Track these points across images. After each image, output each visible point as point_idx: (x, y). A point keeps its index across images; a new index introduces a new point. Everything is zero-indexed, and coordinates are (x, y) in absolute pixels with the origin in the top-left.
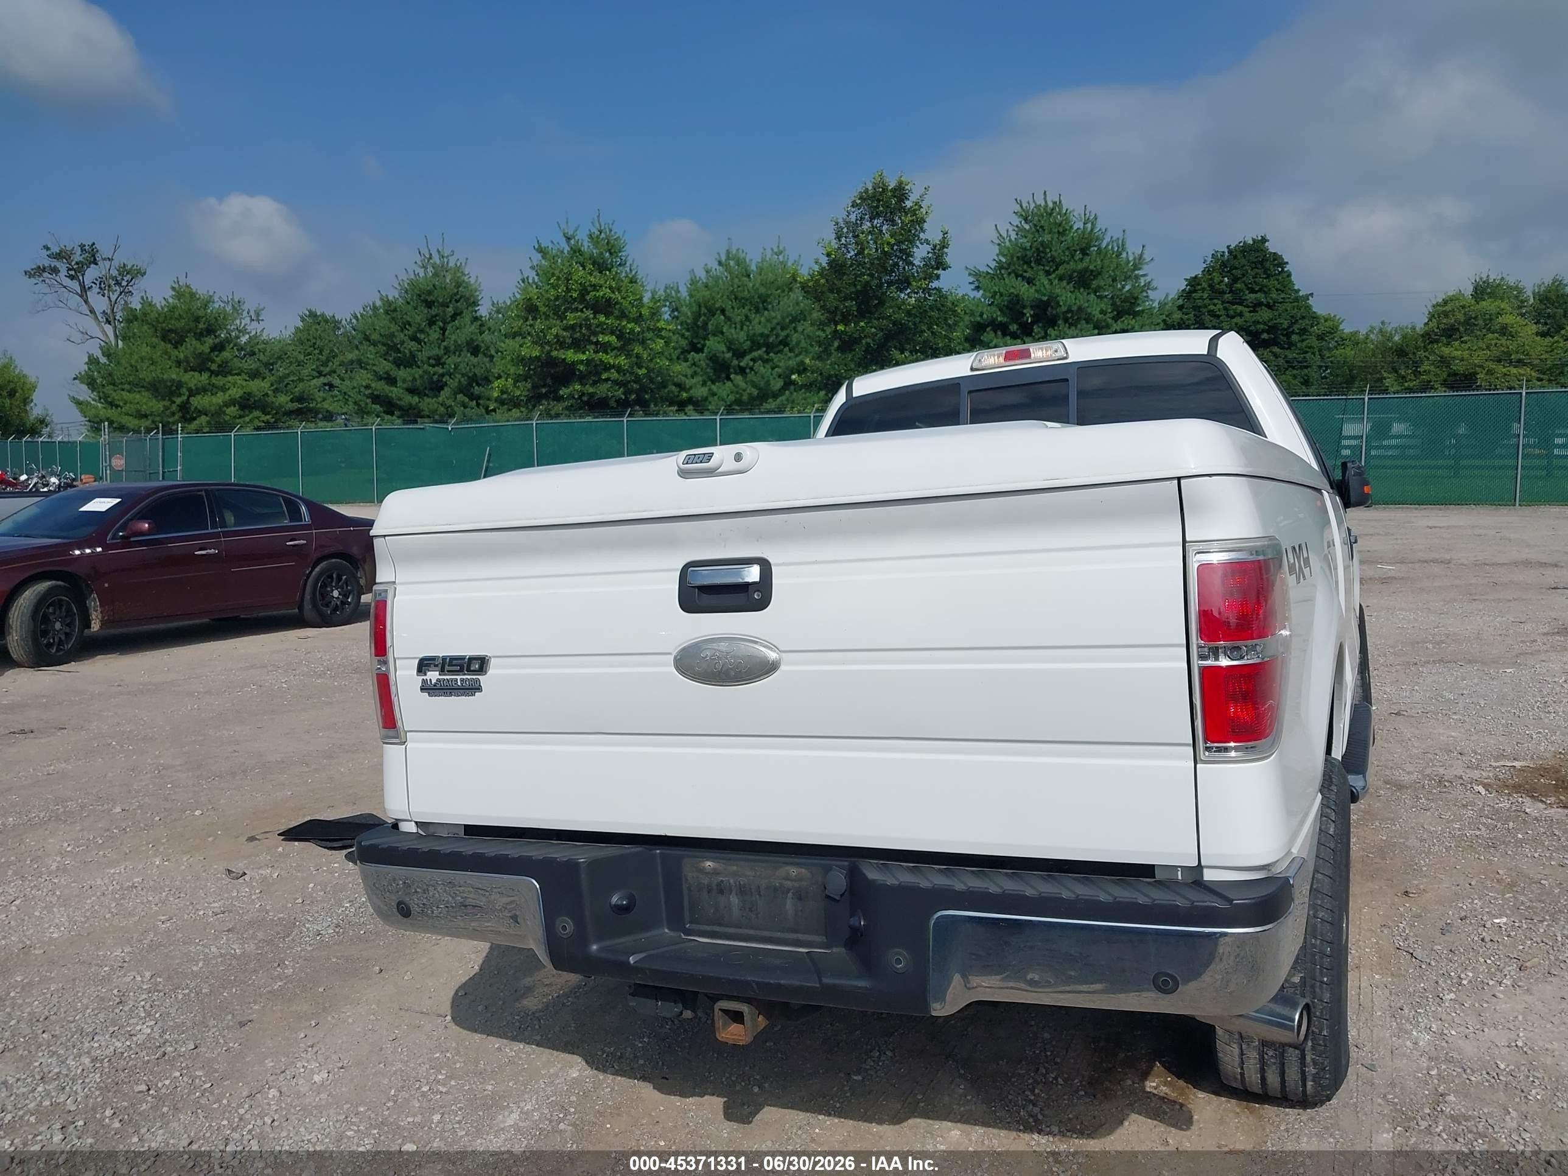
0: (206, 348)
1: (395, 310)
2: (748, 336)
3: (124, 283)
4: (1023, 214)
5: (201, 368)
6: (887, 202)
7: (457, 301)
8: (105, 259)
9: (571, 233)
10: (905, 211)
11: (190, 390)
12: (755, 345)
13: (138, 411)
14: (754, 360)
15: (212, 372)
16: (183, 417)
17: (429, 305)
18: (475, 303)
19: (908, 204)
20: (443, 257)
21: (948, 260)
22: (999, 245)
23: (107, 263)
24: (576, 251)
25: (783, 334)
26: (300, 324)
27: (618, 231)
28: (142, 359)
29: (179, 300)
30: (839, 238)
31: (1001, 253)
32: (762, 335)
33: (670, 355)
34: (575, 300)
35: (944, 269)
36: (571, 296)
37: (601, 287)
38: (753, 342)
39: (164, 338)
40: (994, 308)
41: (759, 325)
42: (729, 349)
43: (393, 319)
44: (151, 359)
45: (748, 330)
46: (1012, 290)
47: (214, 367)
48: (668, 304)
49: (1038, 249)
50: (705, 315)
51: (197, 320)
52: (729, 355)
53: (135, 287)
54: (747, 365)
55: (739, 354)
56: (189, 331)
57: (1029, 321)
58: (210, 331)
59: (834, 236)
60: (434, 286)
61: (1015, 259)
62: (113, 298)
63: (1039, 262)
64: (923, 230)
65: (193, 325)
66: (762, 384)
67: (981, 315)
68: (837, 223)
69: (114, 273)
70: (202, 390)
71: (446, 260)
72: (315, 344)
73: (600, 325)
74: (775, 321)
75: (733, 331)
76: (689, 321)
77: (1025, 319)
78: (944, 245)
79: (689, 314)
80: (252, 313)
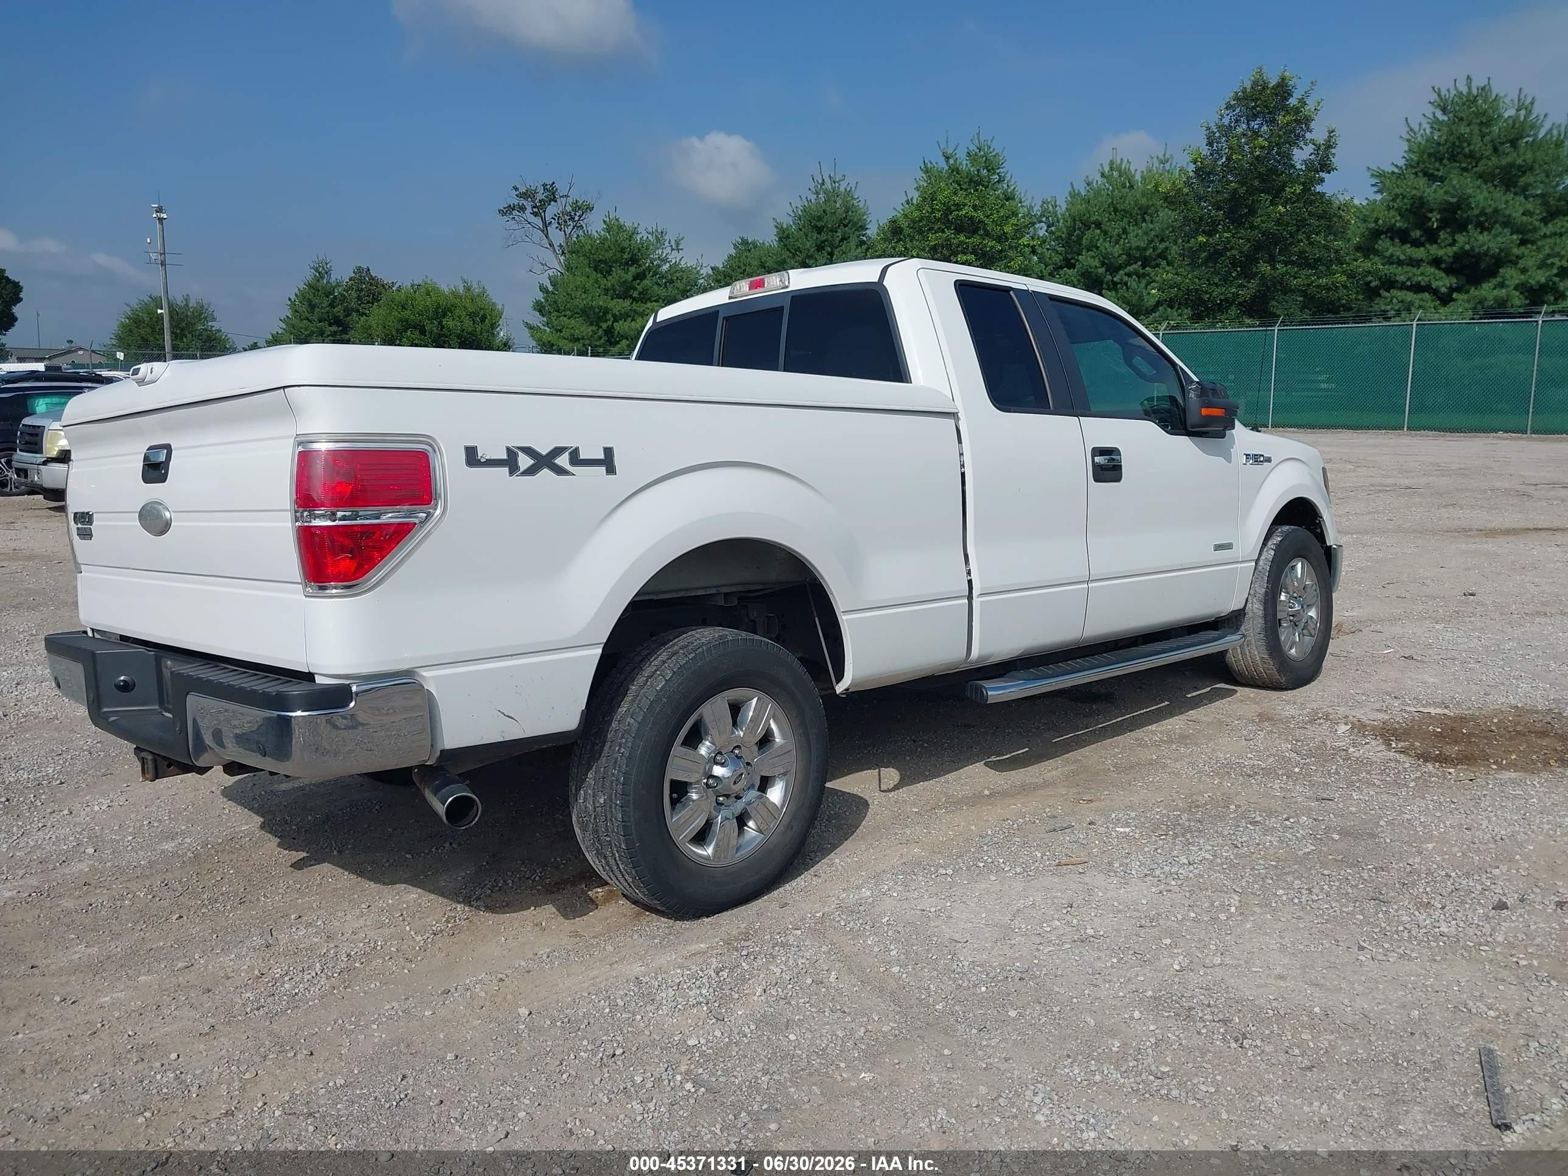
0: (629, 277)
1: (788, 237)
2: (1123, 249)
3: (577, 218)
4: (1442, 104)
5: (624, 296)
6: (1265, 101)
7: (845, 226)
8: (561, 197)
9: (950, 151)
10: (1287, 110)
11: (614, 316)
12: (1131, 259)
13: (572, 335)
14: (1129, 275)
15: (634, 299)
16: (608, 341)
17: (819, 230)
18: (863, 228)
19: (1293, 101)
20: (834, 182)
21: (1335, 161)
22: (1408, 140)
23: (563, 200)
24: (954, 170)
25: (1162, 246)
26: (733, 252)
27: (997, 147)
28: (577, 288)
29: (609, 233)
30: (1210, 144)
31: (1410, 151)
32: (1138, 248)
33: (1041, 271)
34: (939, 220)
35: (1329, 172)
36: (935, 217)
37: (964, 206)
38: (1129, 255)
39: (596, 269)
40: (1392, 213)
41: (1136, 238)
42: (1103, 264)
43: (785, 245)
44: (584, 287)
45: (1124, 243)
46: (1414, 192)
47: (635, 294)
48: (1044, 219)
49: (1454, 144)
50: (1079, 229)
51: (623, 250)
52: (1102, 270)
53: (585, 221)
54: (1122, 280)
55: (1113, 269)
56: (616, 262)
57: (1435, 226)
58: (634, 260)
59: (1205, 142)
60: (824, 211)
61: (1425, 156)
62: (568, 231)
63: (1453, 158)
64: (1309, 130)
65: (619, 255)
66: (1134, 300)
67: (1377, 220)
68: (1208, 129)
69: (569, 209)
70: (624, 316)
71: (837, 185)
72: (745, 270)
73: (961, 243)
74: (1153, 233)
75: (1107, 245)
76: (1063, 236)
77: (1430, 224)
78: (1329, 146)
79: (1064, 230)
80: (673, 243)
